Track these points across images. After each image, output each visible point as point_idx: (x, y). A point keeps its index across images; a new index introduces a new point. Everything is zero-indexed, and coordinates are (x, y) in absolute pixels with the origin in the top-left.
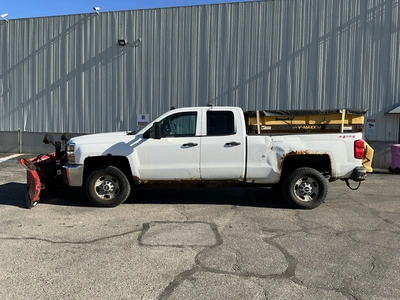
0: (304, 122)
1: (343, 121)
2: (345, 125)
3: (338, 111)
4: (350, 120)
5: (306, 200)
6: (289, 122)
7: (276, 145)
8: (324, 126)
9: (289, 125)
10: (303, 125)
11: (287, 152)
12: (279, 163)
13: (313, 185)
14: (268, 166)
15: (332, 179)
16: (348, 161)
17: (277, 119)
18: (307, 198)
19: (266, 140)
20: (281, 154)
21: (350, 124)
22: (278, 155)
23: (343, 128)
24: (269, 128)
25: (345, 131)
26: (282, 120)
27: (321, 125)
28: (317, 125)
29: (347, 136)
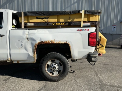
0: (56, 20)
1: (83, 19)
2: (84, 22)
3: (79, 11)
4: (89, 19)
5: (54, 75)
6: (46, 20)
7: (30, 36)
8: (70, 23)
9: (46, 22)
10: (55, 22)
11: (38, 41)
12: (33, 49)
13: (60, 65)
14: (25, 52)
15: (73, 61)
16: (84, 48)
17: (37, 18)
18: (55, 74)
19: (24, 33)
20: (34, 43)
22: (32, 44)
23: (82, 24)
24: (33, 24)
25: (84, 26)
26: (41, 18)
27: (68, 22)
28: (65, 22)
29: (83, 30)
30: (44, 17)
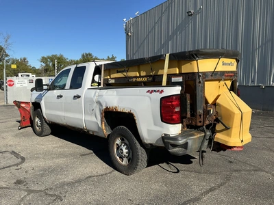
0: (137, 74)
1: (166, 71)
2: (174, 75)
6: (125, 74)
7: (99, 99)
8: (154, 77)
9: (126, 77)
10: (136, 77)
11: (104, 107)
14: (96, 120)
18: (125, 162)
19: (95, 94)
20: (101, 109)
21: (180, 74)
23: (166, 80)
24: (113, 81)
26: (121, 72)
27: (151, 76)
28: (148, 76)
29: (155, 91)
30: (123, 70)
